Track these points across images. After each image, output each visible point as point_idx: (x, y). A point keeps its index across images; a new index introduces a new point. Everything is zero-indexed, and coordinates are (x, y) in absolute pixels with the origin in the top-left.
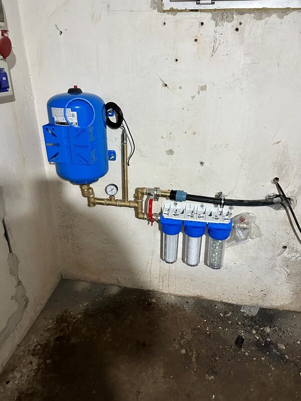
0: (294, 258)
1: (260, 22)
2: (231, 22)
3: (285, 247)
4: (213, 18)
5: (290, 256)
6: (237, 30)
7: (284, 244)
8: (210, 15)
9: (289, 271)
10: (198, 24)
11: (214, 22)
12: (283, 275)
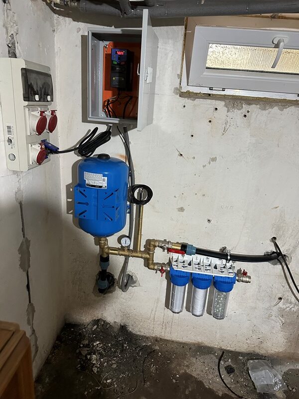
0: (288, 309)
1: (264, 112)
2: (240, 110)
3: (280, 299)
4: (226, 106)
5: (285, 307)
6: (245, 116)
7: (280, 296)
8: (223, 103)
9: (283, 321)
10: (213, 109)
11: (227, 109)
12: (278, 324)
